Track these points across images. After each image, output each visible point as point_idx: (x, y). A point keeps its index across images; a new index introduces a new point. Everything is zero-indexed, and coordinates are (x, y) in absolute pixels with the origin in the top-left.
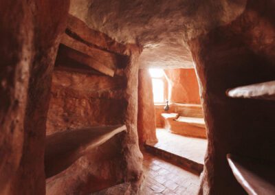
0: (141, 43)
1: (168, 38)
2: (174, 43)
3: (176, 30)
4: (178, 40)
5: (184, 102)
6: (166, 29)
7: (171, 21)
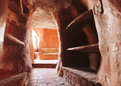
0: (35, 7)
1: (46, 9)
2: (48, 13)
3: (50, 7)
4: (50, 12)
5: (45, 47)
6: (47, 5)
7: (49, 2)
